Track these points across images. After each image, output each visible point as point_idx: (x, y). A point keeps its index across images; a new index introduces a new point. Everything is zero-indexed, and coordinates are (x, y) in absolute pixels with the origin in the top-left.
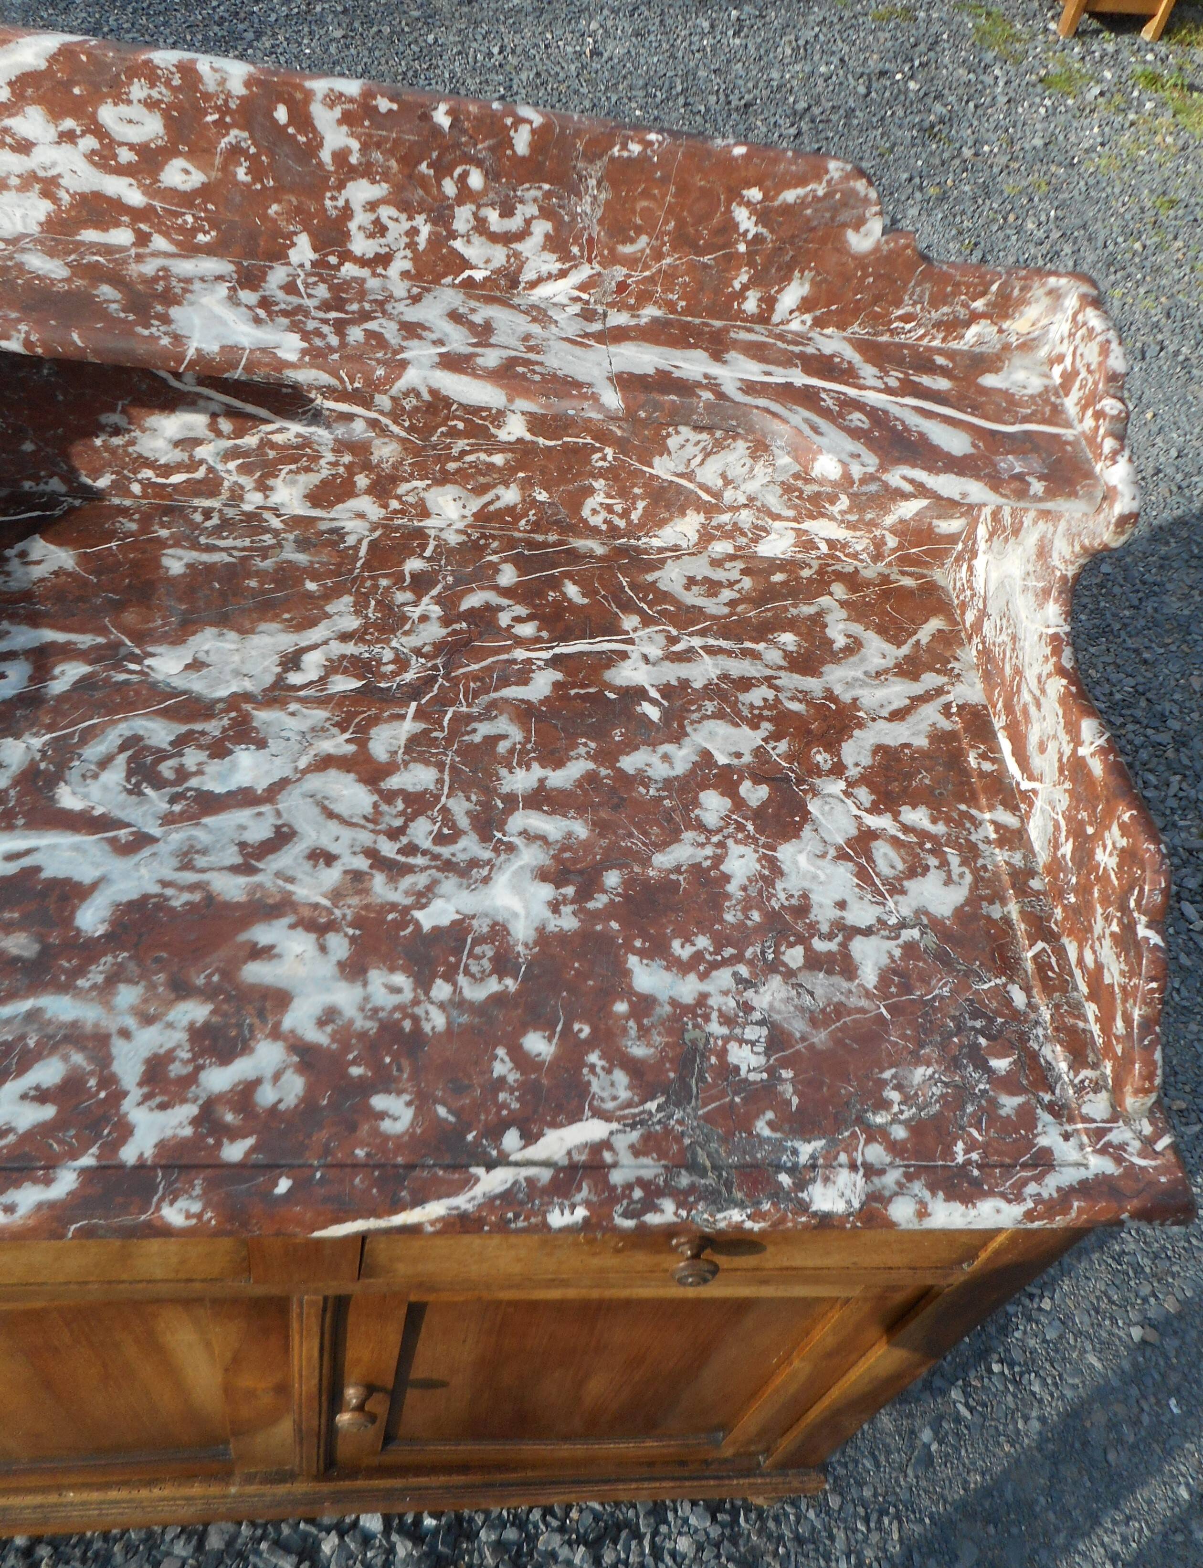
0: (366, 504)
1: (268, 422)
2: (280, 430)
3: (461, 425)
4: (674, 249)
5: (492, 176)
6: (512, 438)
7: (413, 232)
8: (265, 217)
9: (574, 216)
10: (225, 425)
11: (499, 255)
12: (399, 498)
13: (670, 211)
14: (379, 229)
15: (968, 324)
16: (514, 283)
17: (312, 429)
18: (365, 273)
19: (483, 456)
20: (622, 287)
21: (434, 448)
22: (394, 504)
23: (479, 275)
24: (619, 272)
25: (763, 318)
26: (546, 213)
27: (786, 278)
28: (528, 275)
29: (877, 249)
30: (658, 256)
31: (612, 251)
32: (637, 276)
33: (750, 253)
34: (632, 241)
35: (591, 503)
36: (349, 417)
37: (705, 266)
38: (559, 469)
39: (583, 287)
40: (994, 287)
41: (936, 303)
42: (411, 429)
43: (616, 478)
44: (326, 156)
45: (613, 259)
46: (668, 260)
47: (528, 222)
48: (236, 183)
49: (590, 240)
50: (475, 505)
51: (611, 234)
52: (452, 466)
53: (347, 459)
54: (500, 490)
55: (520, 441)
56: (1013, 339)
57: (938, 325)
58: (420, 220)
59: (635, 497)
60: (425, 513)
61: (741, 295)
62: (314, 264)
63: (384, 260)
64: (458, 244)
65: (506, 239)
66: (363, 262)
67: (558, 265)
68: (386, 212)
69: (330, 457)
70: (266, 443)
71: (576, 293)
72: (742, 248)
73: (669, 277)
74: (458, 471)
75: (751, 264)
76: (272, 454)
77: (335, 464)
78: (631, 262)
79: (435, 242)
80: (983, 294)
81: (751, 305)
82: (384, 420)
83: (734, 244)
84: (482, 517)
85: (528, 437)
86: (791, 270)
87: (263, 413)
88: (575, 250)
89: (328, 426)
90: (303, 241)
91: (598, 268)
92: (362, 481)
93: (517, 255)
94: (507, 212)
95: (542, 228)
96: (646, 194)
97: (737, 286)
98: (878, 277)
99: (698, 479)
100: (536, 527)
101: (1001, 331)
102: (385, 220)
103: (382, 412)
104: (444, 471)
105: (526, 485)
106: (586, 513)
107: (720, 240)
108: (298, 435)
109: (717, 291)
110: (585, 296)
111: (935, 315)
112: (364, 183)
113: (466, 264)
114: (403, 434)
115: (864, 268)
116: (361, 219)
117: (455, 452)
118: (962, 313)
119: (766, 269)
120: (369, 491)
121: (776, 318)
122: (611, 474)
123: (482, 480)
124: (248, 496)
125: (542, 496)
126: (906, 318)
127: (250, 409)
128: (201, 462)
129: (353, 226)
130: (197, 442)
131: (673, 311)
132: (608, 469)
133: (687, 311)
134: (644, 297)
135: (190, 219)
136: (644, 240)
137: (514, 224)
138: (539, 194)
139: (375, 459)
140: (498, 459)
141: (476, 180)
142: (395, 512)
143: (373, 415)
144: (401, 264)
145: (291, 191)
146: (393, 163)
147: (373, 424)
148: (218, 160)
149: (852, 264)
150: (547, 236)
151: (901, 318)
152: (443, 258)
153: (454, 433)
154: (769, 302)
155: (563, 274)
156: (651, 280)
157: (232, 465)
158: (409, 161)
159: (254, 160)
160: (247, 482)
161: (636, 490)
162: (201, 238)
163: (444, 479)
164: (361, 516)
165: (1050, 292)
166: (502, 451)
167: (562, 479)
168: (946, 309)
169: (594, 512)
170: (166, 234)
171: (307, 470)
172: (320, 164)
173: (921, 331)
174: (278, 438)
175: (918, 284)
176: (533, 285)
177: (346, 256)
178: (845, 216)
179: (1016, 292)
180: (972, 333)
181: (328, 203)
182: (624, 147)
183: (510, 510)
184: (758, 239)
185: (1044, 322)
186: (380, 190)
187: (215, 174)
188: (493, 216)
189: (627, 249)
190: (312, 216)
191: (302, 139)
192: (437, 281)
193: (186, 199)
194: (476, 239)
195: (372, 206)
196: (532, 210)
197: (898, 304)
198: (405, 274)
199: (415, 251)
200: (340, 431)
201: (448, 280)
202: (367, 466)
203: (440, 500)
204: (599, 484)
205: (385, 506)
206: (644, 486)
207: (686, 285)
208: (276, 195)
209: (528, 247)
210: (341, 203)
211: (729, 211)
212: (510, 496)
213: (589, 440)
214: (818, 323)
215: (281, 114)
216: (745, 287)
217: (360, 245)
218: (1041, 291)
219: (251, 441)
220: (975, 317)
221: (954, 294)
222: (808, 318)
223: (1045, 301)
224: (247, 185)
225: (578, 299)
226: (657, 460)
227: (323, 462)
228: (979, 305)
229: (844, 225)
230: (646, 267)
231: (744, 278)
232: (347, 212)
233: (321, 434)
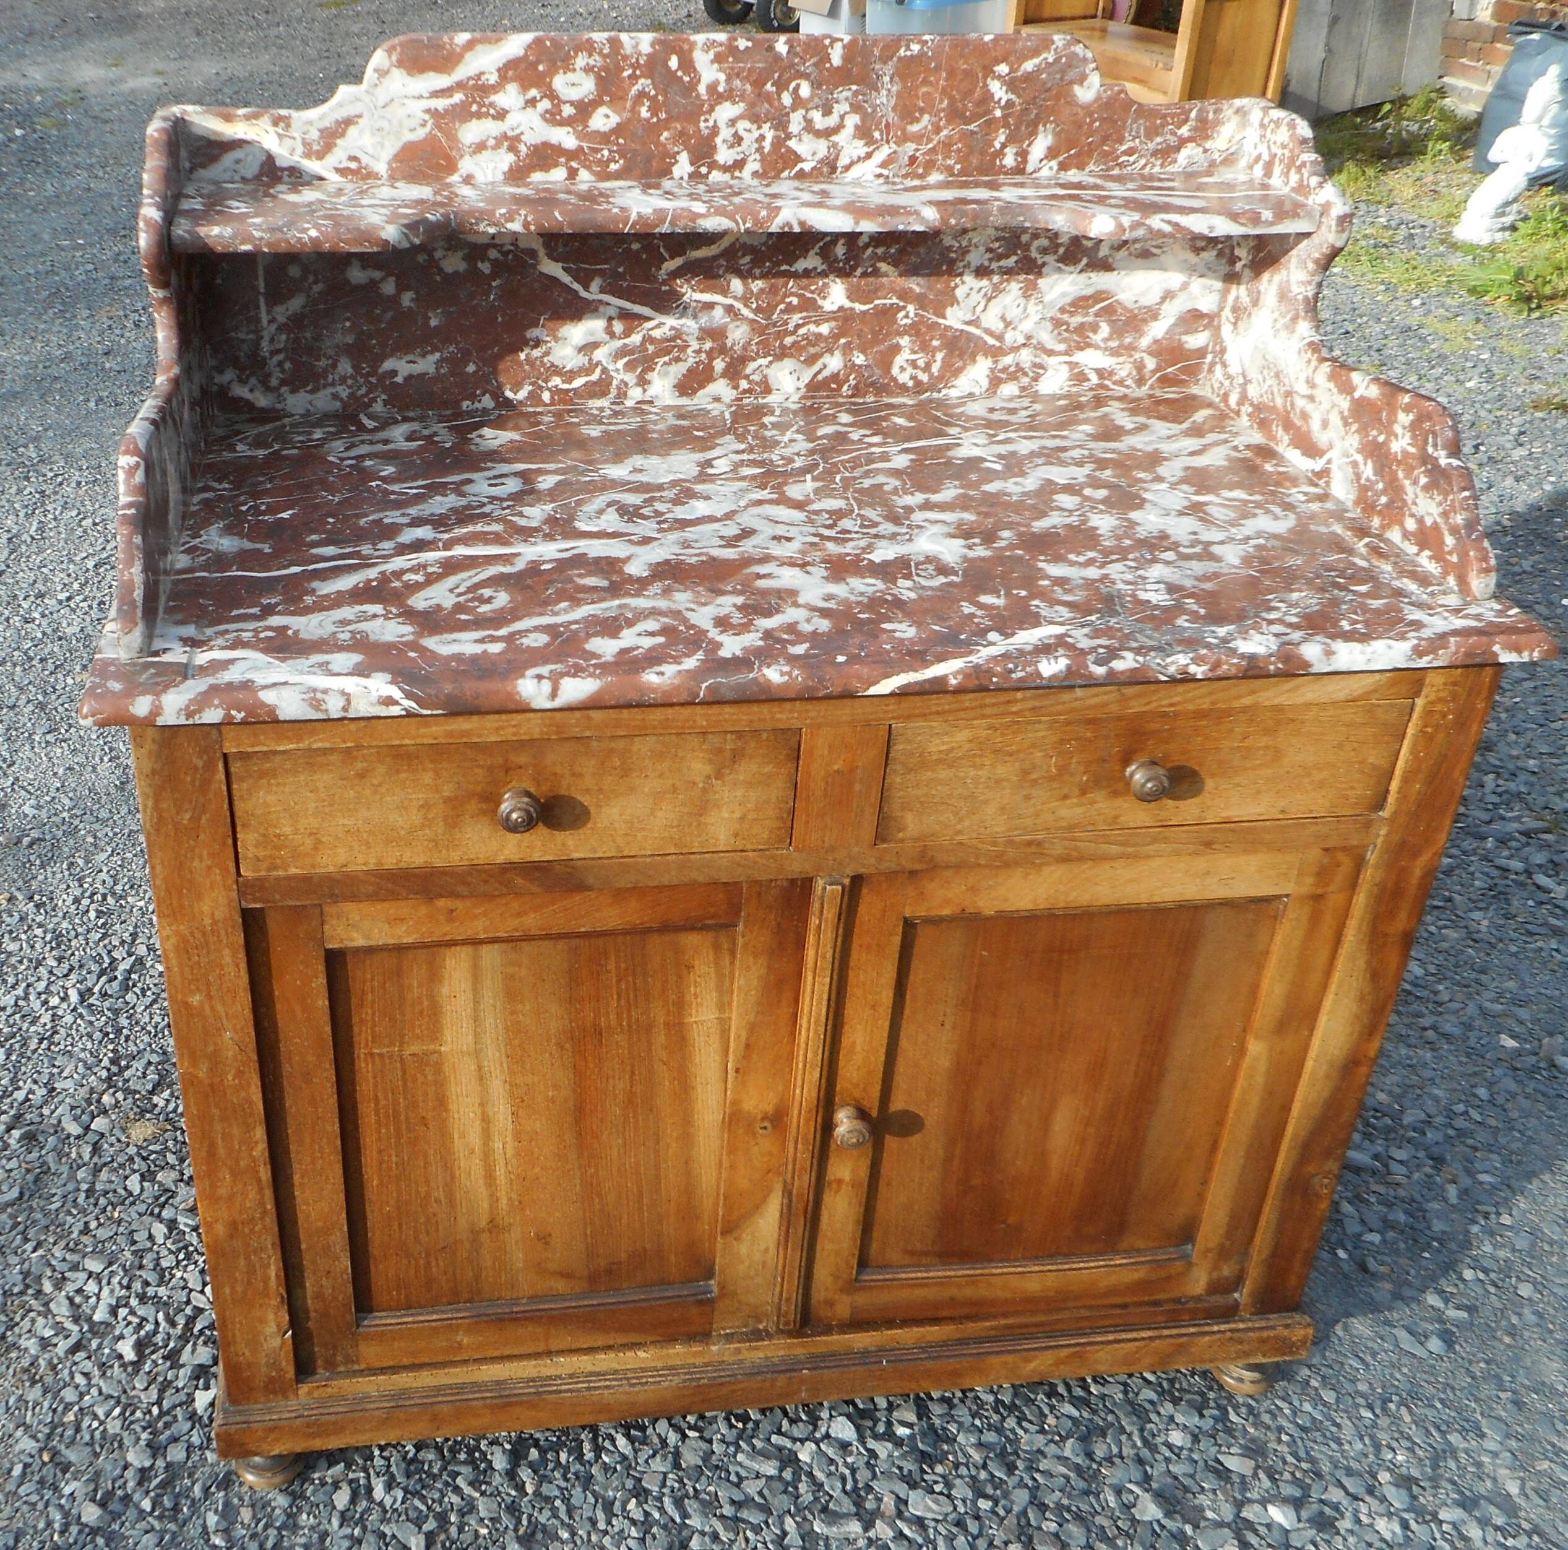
0: (720, 387)
1: (649, 319)
2: (658, 326)
3: (795, 301)
4: (949, 122)
5: (816, 85)
6: (835, 308)
7: (762, 138)
8: (658, 144)
9: (875, 107)
10: (618, 327)
11: (821, 147)
12: (747, 377)
13: (944, 91)
14: (738, 139)
15: (1178, 149)
16: (833, 169)
17: (683, 321)
18: (727, 176)
19: (812, 327)
20: (913, 159)
21: (775, 325)
22: (744, 384)
23: (807, 166)
24: (910, 148)
25: (1020, 170)
26: (856, 108)
27: (1034, 133)
28: (843, 161)
29: (1098, 98)
30: (938, 130)
31: (904, 130)
32: (924, 148)
33: (1005, 117)
34: (918, 120)
35: (899, 360)
36: (710, 306)
37: (973, 133)
38: (873, 332)
39: (884, 165)
40: (1193, 115)
41: (1151, 134)
42: (757, 311)
43: (918, 334)
44: (702, 89)
45: (905, 138)
46: (945, 132)
47: (842, 117)
48: (640, 120)
49: (887, 125)
50: (807, 376)
51: (902, 117)
52: (788, 340)
53: (708, 345)
54: (827, 359)
55: (841, 309)
56: (1216, 156)
57: (1155, 153)
58: (766, 127)
59: (935, 350)
60: (768, 390)
61: (1001, 153)
62: (691, 176)
63: (740, 164)
64: (792, 144)
65: (828, 133)
66: (725, 169)
67: (866, 149)
68: (743, 125)
69: (695, 345)
70: (648, 339)
71: (879, 171)
72: (998, 113)
73: (947, 145)
74: (794, 343)
75: (1006, 125)
76: (651, 348)
77: (698, 352)
78: (918, 138)
79: (778, 143)
80: (1186, 121)
81: (1009, 160)
82: (738, 305)
83: (989, 112)
84: (813, 387)
85: (847, 304)
86: (1036, 126)
87: (646, 311)
88: (877, 135)
89: (695, 317)
90: (684, 158)
91: (894, 147)
92: (719, 365)
93: (835, 145)
94: (827, 112)
95: (853, 120)
96: (925, 82)
97: (998, 145)
98: (1103, 120)
99: (984, 324)
100: (857, 391)
101: (1206, 151)
102: (741, 132)
103: (735, 298)
104: (782, 347)
105: (847, 349)
106: (895, 371)
107: (981, 110)
108: (672, 328)
109: (983, 153)
110: (885, 172)
111: (1151, 146)
112: (727, 104)
113: (798, 159)
114: (752, 316)
115: (1091, 115)
116: (725, 133)
117: (791, 327)
118: (1173, 140)
119: (1017, 128)
120: (725, 374)
121: (1030, 168)
122: (915, 330)
123: (812, 350)
124: (630, 393)
125: (859, 359)
126: (1130, 152)
127: (637, 309)
128: (598, 363)
129: (718, 140)
130: (595, 345)
131: (952, 175)
132: (914, 325)
133: (962, 173)
134: (930, 166)
135: (606, 153)
136: (926, 117)
137: (832, 121)
138: (849, 94)
139: (729, 343)
140: (824, 329)
141: (805, 90)
142: (745, 391)
143: (729, 301)
144: (752, 166)
145: (677, 119)
146: (748, 87)
147: (729, 309)
148: (629, 104)
149: (1081, 113)
150: (857, 127)
151: (1125, 153)
152: (782, 156)
153: (790, 309)
154: (1023, 155)
155: (869, 156)
156: (933, 150)
157: (620, 364)
158: (758, 84)
159: (654, 100)
160: (631, 378)
161: (935, 343)
162: (613, 167)
163: (782, 354)
164: (717, 399)
165: (1238, 111)
166: (827, 321)
167: (876, 341)
168: (1159, 139)
169: (902, 369)
170: (588, 168)
171: (678, 360)
172: (698, 96)
173: (1143, 162)
174: (657, 334)
175: (1134, 121)
176: (847, 168)
177: (713, 165)
178: (1071, 75)
179: (1211, 116)
180: (1184, 156)
181: (702, 125)
182: (908, 48)
183: (835, 377)
184: (1010, 104)
185: (1238, 137)
186: (738, 109)
187: (626, 115)
188: (816, 116)
189: (914, 128)
190: (690, 137)
191: (686, 79)
192: (777, 176)
193: (604, 137)
194: (806, 137)
195: (733, 122)
196: (844, 107)
197: (1121, 140)
198: (755, 174)
199: (762, 153)
200: (704, 320)
201: (786, 174)
202: (723, 350)
203: (780, 375)
204: (904, 341)
205: (736, 387)
206: (942, 337)
207: (959, 150)
208: (664, 125)
209: (841, 138)
210: (711, 123)
211: (986, 85)
212: (834, 363)
213: (895, 300)
214: (1063, 167)
215: (674, 62)
216: (1004, 146)
217: (724, 155)
218: (1230, 112)
219: (636, 339)
220: (1183, 142)
221: (1163, 126)
222: (1054, 164)
223: (1235, 119)
224: (647, 120)
225: (880, 176)
226: (949, 311)
227: (689, 351)
228: (1184, 131)
229: (1071, 83)
230: (929, 140)
231: (1002, 138)
232: (715, 130)
233: (690, 325)
